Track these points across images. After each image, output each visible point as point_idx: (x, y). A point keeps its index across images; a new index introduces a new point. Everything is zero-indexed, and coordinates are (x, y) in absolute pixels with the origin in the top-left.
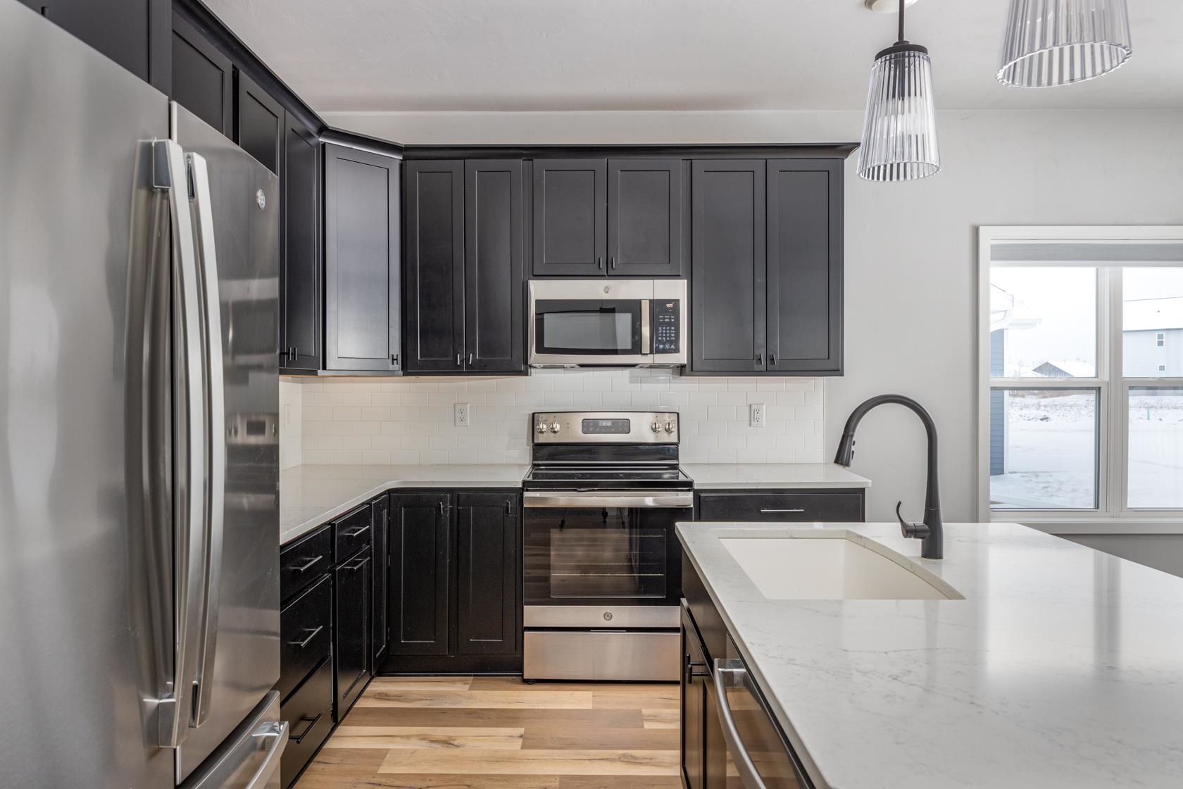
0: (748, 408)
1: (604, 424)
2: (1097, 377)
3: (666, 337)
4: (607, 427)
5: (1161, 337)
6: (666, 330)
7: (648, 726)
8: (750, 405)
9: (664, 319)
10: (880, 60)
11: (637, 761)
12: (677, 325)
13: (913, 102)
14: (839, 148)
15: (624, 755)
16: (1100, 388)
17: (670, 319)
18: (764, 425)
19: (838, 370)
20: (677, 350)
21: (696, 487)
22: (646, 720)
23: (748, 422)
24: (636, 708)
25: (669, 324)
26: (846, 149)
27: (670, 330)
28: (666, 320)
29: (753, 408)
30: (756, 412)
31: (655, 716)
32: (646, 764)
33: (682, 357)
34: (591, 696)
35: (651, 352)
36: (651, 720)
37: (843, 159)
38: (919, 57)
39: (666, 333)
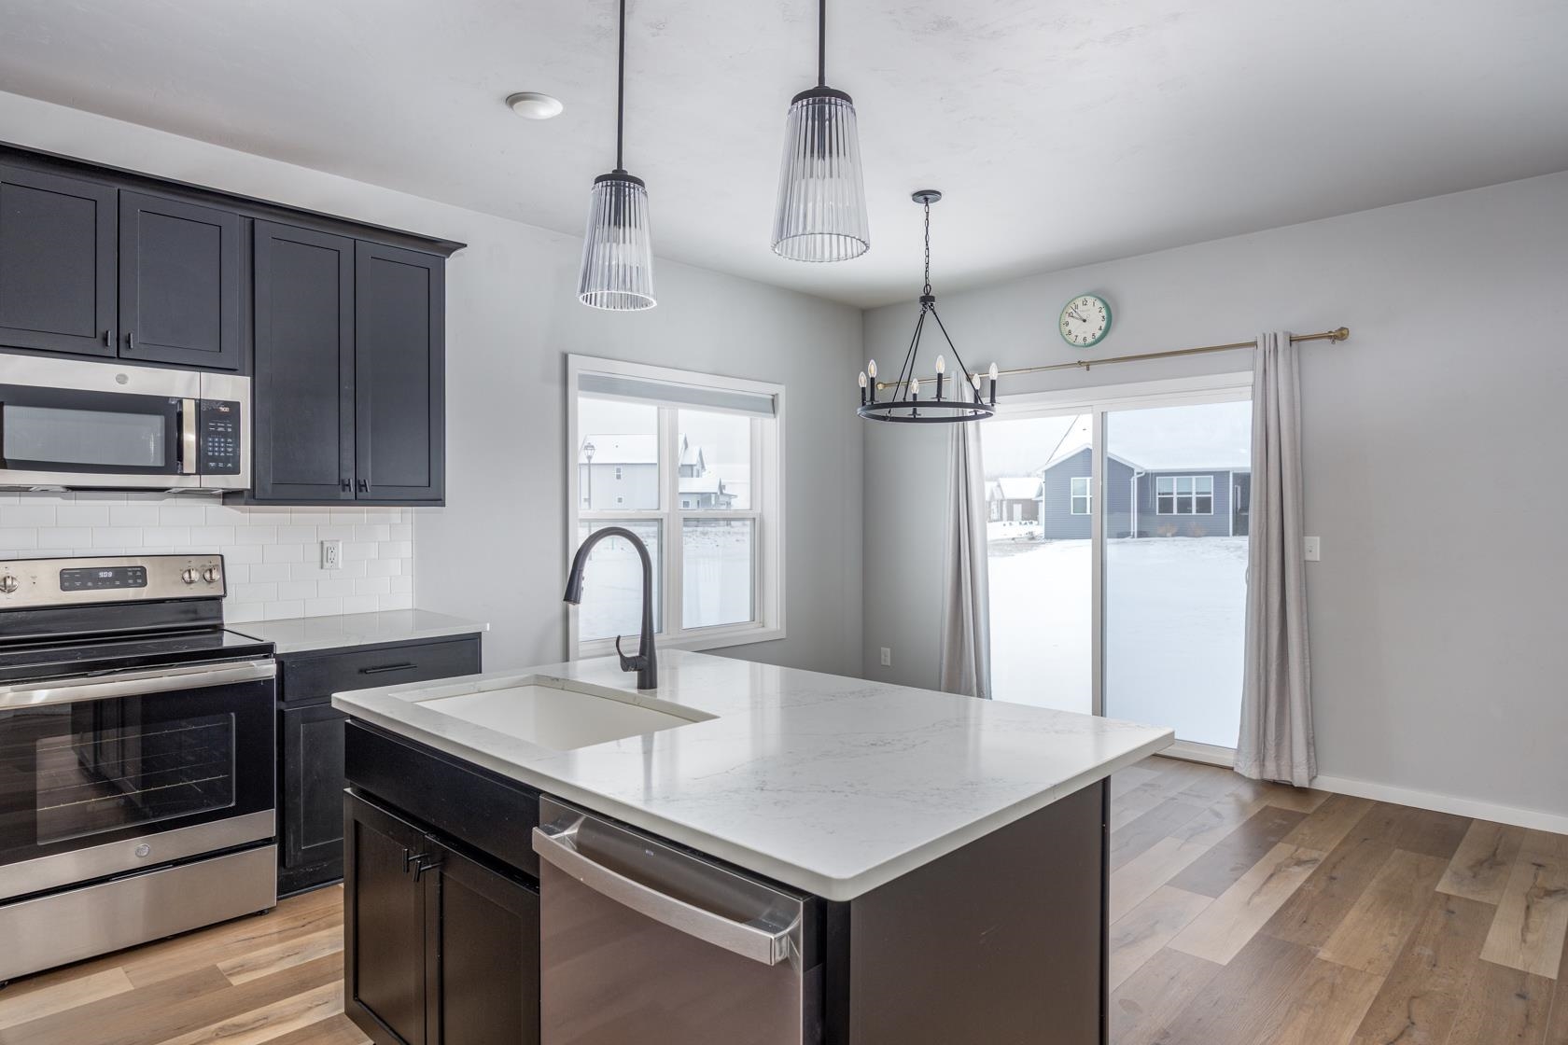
0: (318, 546)
1: (102, 575)
2: (658, 509)
3: (220, 452)
4: (107, 579)
5: (618, 470)
6: (219, 442)
7: (237, 981)
8: (322, 543)
9: (216, 427)
10: (600, 183)
11: (244, 1029)
12: (236, 435)
13: (631, 232)
14: (440, 244)
15: (222, 1029)
16: (662, 519)
17: (226, 427)
18: (340, 566)
19: (441, 500)
20: (236, 471)
21: (279, 650)
22: (230, 975)
23: (319, 564)
24: (209, 964)
25: (225, 435)
26: (450, 247)
27: (226, 442)
28: (220, 429)
29: (325, 547)
30: (330, 551)
31: (242, 966)
32: (262, 1027)
33: (242, 480)
34: (123, 972)
35: (199, 472)
36: (239, 973)
37: (444, 258)
38: (634, 188)
39: (219, 447)
